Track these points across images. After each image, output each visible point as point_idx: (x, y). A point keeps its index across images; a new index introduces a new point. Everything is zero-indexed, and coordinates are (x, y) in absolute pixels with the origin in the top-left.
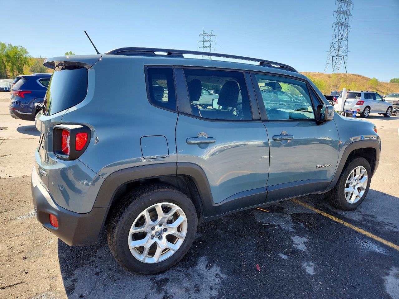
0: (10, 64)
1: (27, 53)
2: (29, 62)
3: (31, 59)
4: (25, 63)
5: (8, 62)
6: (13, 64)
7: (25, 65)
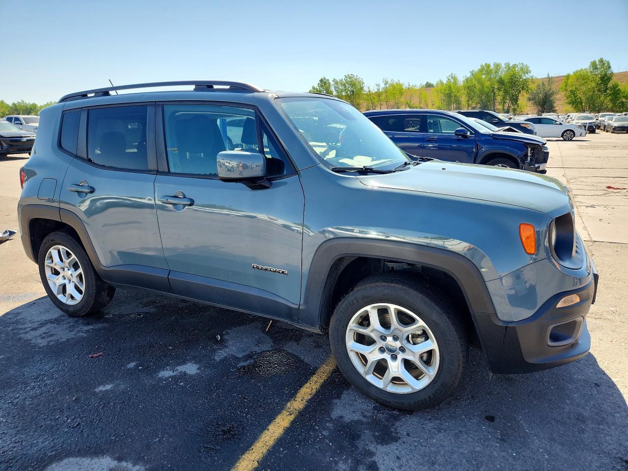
0: (501, 93)
1: (528, 72)
2: (529, 86)
3: (533, 81)
4: (523, 88)
5: (499, 89)
6: (506, 92)
7: (522, 91)
